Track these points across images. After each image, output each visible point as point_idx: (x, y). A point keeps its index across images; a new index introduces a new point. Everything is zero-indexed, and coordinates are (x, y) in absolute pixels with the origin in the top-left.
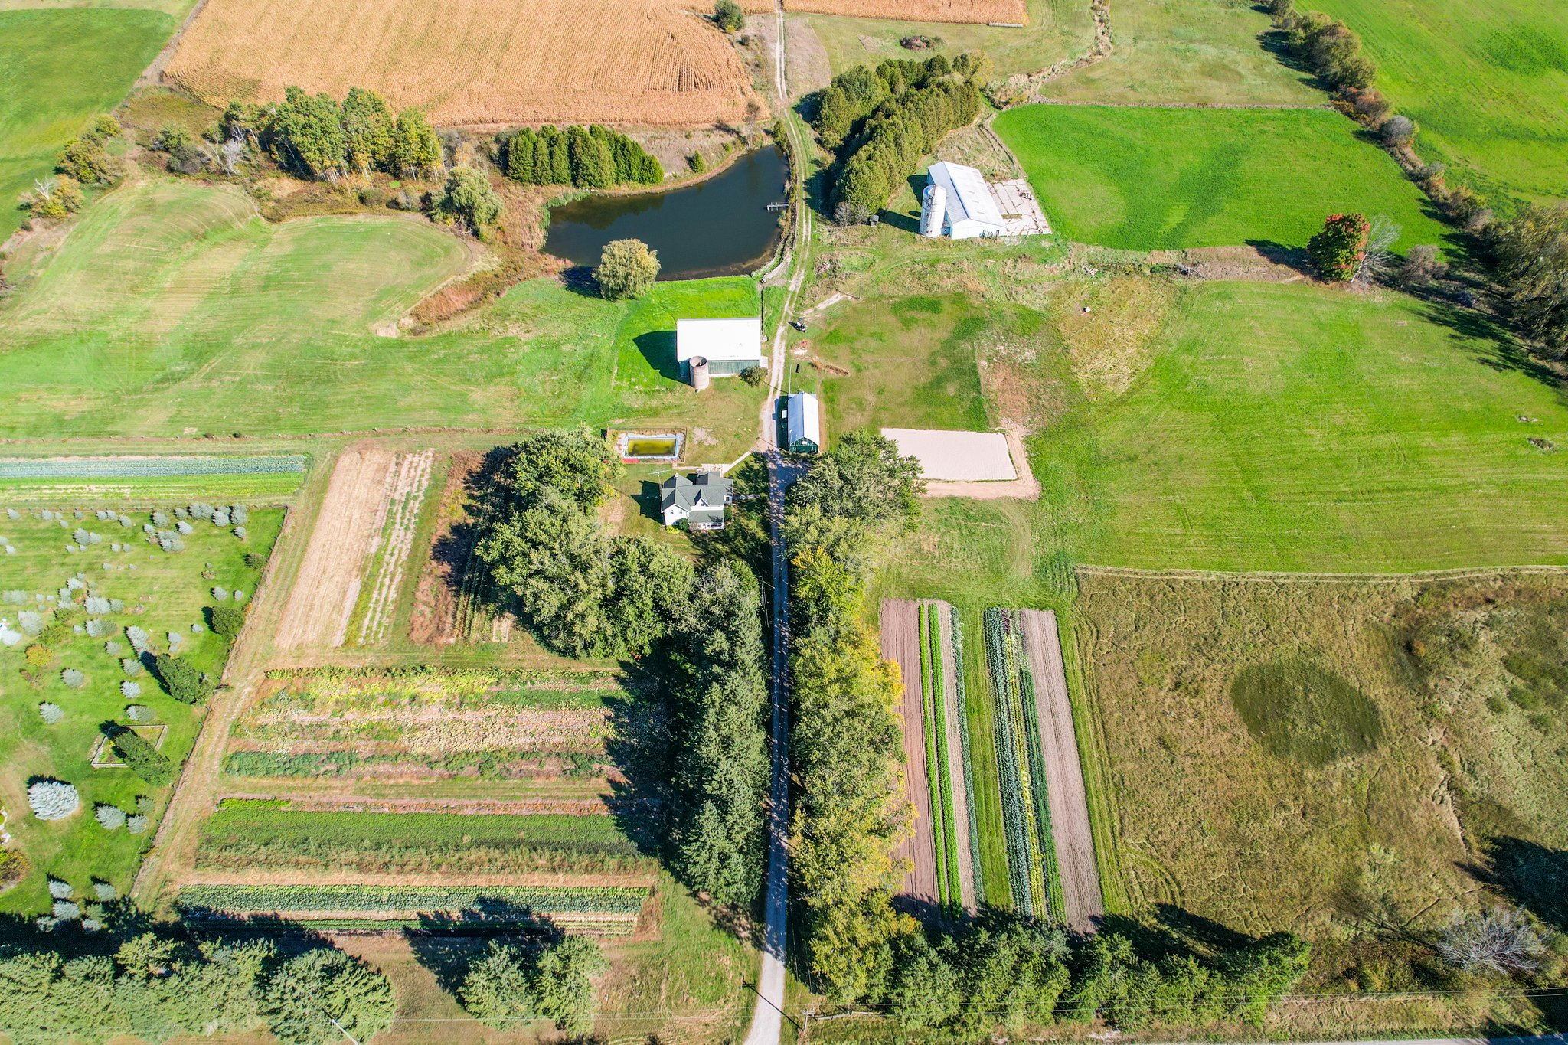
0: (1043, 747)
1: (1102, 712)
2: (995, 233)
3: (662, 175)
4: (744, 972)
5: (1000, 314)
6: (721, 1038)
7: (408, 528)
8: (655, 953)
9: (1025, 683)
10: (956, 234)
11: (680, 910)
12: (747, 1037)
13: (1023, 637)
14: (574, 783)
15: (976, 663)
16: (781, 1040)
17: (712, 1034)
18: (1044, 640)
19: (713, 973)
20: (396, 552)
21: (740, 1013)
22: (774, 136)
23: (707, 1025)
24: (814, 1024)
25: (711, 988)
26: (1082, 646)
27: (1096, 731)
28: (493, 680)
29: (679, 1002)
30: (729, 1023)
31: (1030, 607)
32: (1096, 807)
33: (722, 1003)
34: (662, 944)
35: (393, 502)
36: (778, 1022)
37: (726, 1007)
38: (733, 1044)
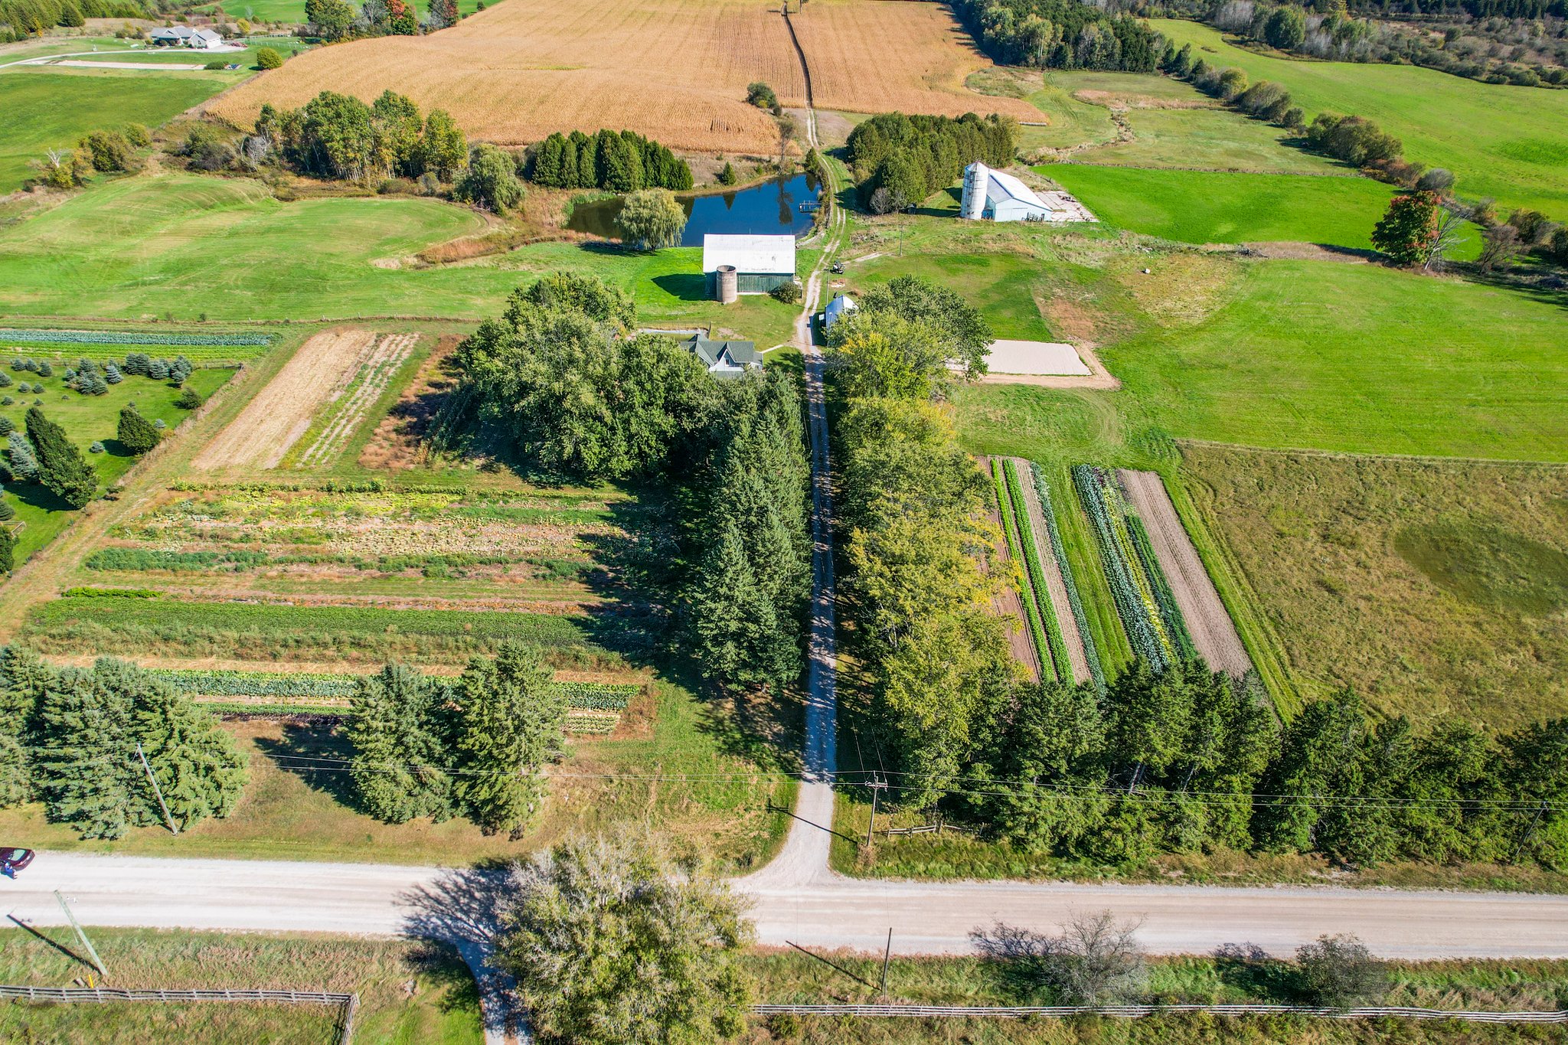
0: (1168, 581)
1: (1236, 555)
2: (1040, 216)
3: (691, 183)
4: (774, 778)
5: (1053, 270)
6: (739, 852)
7: (378, 386)
8: (643, 753)
9: (1133, 526)
10: (999, 217)
11: (683, 711)
12: (778, 851)
13: (1123, 490)
14: (547, 586)
15: (1068, 507)
16: (832, 857)
17: (725, 846)
18: (1150, 495)
19: (729, 777)
20: (360, 402)
21: (768, 824)
22: (805, 166)
23: (717, 835)
24: (883, 841)
25: (725, 794)
26: (1197, 502)
27: (1234, 572)
28: (456, 498)
29: (676, 807)
30: (752, 835)
31: (1127, 468)
32: (1251, 638)
33: (741, 812)
34: (654, 744)
35: (365, 367)
36: (827, 838)
37: (747, 816)
38: (756, 860)
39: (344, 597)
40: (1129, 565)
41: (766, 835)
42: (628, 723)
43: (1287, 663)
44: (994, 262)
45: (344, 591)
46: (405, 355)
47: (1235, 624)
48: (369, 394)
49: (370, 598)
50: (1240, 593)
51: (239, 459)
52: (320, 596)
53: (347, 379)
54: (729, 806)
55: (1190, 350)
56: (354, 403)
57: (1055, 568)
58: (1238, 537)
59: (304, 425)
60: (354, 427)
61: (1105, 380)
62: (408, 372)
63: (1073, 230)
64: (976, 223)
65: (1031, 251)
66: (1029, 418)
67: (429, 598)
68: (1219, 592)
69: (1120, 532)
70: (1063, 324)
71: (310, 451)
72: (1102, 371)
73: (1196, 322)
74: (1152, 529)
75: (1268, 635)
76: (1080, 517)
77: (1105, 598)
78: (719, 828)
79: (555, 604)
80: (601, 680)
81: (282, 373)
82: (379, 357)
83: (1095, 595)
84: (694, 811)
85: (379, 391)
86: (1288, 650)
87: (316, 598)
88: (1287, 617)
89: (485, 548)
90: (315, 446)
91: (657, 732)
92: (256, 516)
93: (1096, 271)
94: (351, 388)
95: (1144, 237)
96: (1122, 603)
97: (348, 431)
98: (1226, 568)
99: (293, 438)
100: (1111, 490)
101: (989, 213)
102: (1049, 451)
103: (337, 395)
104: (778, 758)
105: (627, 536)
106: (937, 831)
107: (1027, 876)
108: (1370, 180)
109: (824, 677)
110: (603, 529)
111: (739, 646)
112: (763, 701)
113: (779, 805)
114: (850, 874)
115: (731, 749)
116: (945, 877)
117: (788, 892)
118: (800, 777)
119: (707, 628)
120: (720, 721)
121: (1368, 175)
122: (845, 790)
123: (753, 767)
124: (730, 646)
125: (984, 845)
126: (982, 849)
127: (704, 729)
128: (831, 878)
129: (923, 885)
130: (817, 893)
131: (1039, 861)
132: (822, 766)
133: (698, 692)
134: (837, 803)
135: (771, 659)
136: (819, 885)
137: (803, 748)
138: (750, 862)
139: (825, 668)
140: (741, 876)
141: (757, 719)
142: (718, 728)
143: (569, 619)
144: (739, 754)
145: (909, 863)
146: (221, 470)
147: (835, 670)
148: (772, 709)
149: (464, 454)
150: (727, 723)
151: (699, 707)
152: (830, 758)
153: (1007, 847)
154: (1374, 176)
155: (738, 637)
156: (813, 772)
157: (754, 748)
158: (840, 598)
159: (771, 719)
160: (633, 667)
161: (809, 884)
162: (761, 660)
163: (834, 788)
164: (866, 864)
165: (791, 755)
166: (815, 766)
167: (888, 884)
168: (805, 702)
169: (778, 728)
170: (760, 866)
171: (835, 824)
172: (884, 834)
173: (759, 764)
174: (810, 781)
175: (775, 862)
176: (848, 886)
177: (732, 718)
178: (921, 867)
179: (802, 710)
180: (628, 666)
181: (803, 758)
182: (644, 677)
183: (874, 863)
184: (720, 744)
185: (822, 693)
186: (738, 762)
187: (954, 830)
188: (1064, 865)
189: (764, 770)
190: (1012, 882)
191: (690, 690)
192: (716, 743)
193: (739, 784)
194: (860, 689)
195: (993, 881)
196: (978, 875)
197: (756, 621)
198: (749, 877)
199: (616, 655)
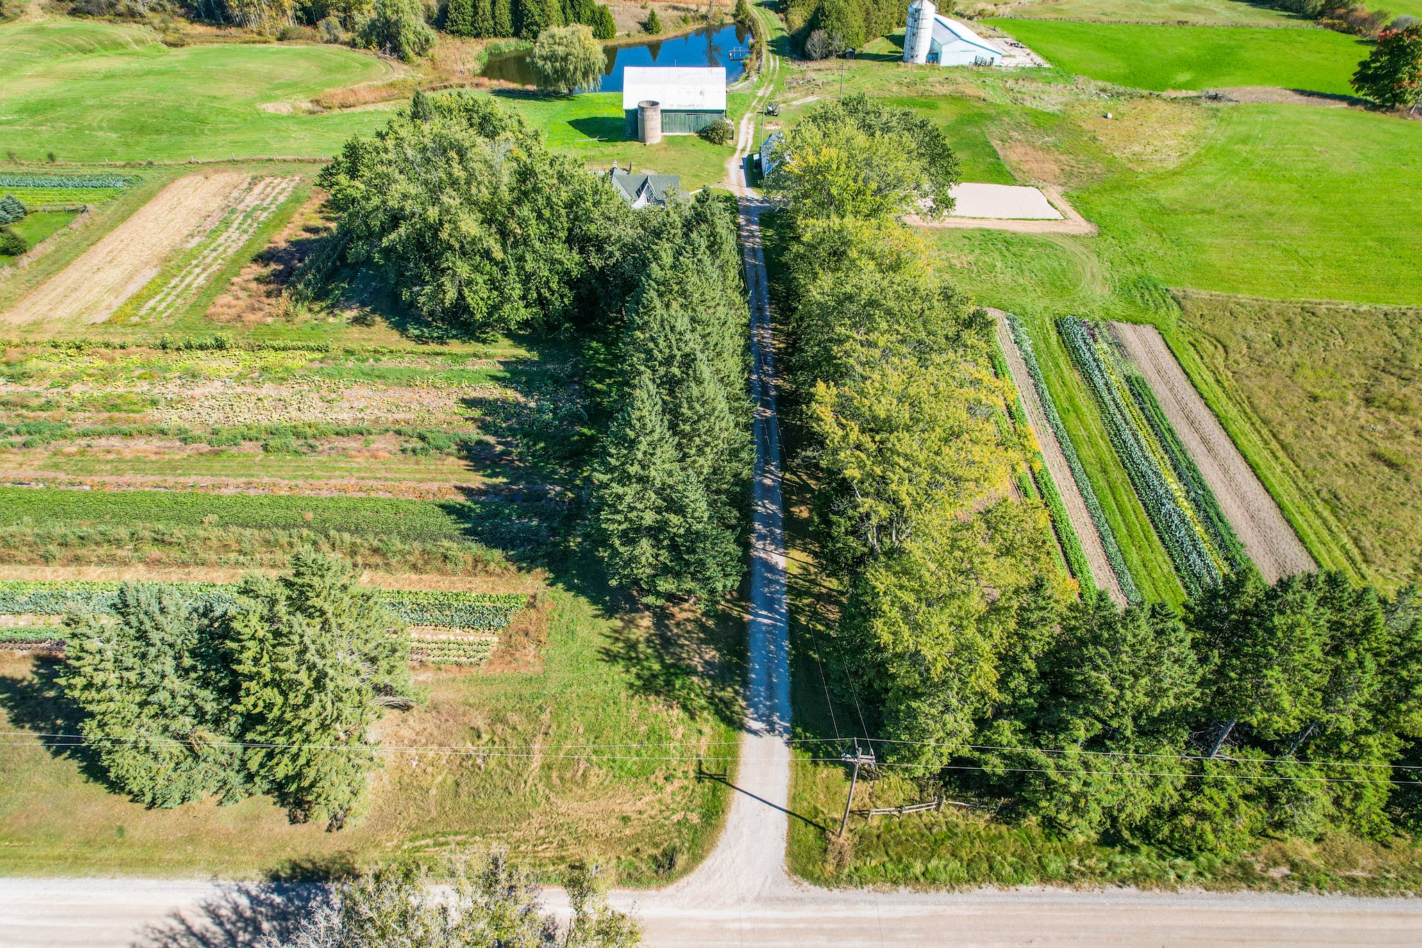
0: (1189, 454)
1: (1265, 421)
2: (989, 60)
3: (614, 31)
4: (706, 729)
5: (1008, 113)
6: (656, 845)
7: (245, 232)
8: (527, 692)
9: (1137, 388)
10: (945, 61)
11: (583, 631)
12: (713, 845)
13: (1119, 346)
14: (417, 463)
15: (1057, 365)
16: (790, 854)
17: (636, 837)
18: (1150, 352)
19: (643, 728)
20: (221, 249)
21: (698, 801)
22: (735, 16)
23: (625, 819)
24: (860, 826)
25: (638, 754)
26: (1207, 360)
27: (1266, 443)
28: (320, 355)
29: (568, 775)
30: (675, 818)
31: (1119, 321)
32: (1305, 526)
33: (660, 782)
34: (543, 679)
35: (233, 211)
36: (782, 820)
37: (669, 788)
38: (681, 860)
39: (157, 479)
40: (1140, 434)
41: (695, 818)
42: (509, 650)
43: (1358, 558)
44: (943, 105)
45: (161, 471)
46: (282, 199)
47: (1281, 507)
48: (234, 240)
49: (191, 480)
50: (1279, 469)
51: (60, 313)
52: (127, 478)
53: (209, 225)
54: (644, 772)
55: (1168, 194)
56: (215, 250)
57: (1051, 437)
58: (1263, 401)
59: (151, 273)
60: (209, 276)
61: (1079, 225)
62: (282, 217)
63: (1025, 75)
64: (921, 67)
65: (983, 95)
66: (999, 264)
67: (266, 480)
68: (1253, 468)
69: (1122, 395)
70: (1026, 167)
71: (152, 303)
72: (1073, 214)
73: (1171, 165)
74: (1159, 390)
75: (1325, 521)
76: (1073, 377)
77: (1118, 475)
78: (628, 809)
79: (424, 486)
80: (478, 588)
81: (134, 218)
82: (251, 200)
83: (1104, 471)
84: (593, 781)
85: (246, 237)
86: (1356, 541)
87: (121, 480)
88: (1345, 500)
89: (345, 416)
90: (158, 298)
91: (547, 661)
92: (68, 379)
93: (1053, 115)
94: (214, 232)
95: (1101, 84)
96: (1140, 482)
97: (201, 280)
98: (1255, 437)
99: (133, 289)
100: (1105, 346)
101: (934, 56)
102: (1026, 301)
103: (194, 242)
104: (711, 699)
105: (522, 399)
106: (937, 809)
107: (1069, 878)
108: (1329, 31)
109: (771, 582)
110: (494, 392)
111: (657, 544)
112: (690, 615)
113: (714, 770)
114: (817, 881)
115: (648, 686)
116: (954, 883)
117: (727, 913)
118: (741, 727)
119: (613, 521)
120: (632, 646)
121: (1326, 26)
122: (805, 747)
123: (677, 712)
124: (645, 544)
125: (1004, 828)
126: (1001, 836)
127: (611, 657)
128: (791, 888)
129: (921, 896)
130: (770, 913)
131: (1083, 852)
132: (772, 709)
133: (604, 603)
134: (794, 766)
135: (701, 563)
136: (773, 900)
137: (745, 684)
138: (672, 864)
139: (772, 568)
140: (659, 887)
141: (682, 641)
142: (630, 655)
143: (441, 506)
144: (658, 693)
145: (900, 860)
146: (37, 325)
147: (785, 572)
148: (703, 628)
149: (333, 306)
150: (642, 647)
151: (605, 625)
152: (782, 699)
153: (1036, 831)
154: (1332, 27)
155: (655, 533)
156: (759, 719)
157: (678, 683)
158: (788, 476)
159: (702, 641)
160: (520, 569)
161: (757, 899)
162: (688, 564)
163: (788, 743)
164: (840, 865)
165: (728, 693)
166: (762, 709)
167: (872, 896)
168: (747, 617)
169: (711, 654)
170: (686, 870)
171: (793, 798)
172: (863, 814)
173: (685, 708)
174: (755, 733)
175: (707, 863)
176: (814, 900)
177: (648, 641)
178: (918, 868)
179: (742, 626)
180: (513, 568)
181: (745, 698)
182: (534, 582)
183: (850, 863)
184: (633, 680)
185: (770, 604)
186: (656, 705)
187: (960, 807)
188: (1118, 859)
189: (692, 717)
190: (1050, 889)
191: (594, 601)
192: (626, 677)
193: (657, 736)
194: (819, 597)
195: (1022, 888)
196: (1000, 879)
197: (680, 510)
198: (670, 889)
199: (498, 554)
